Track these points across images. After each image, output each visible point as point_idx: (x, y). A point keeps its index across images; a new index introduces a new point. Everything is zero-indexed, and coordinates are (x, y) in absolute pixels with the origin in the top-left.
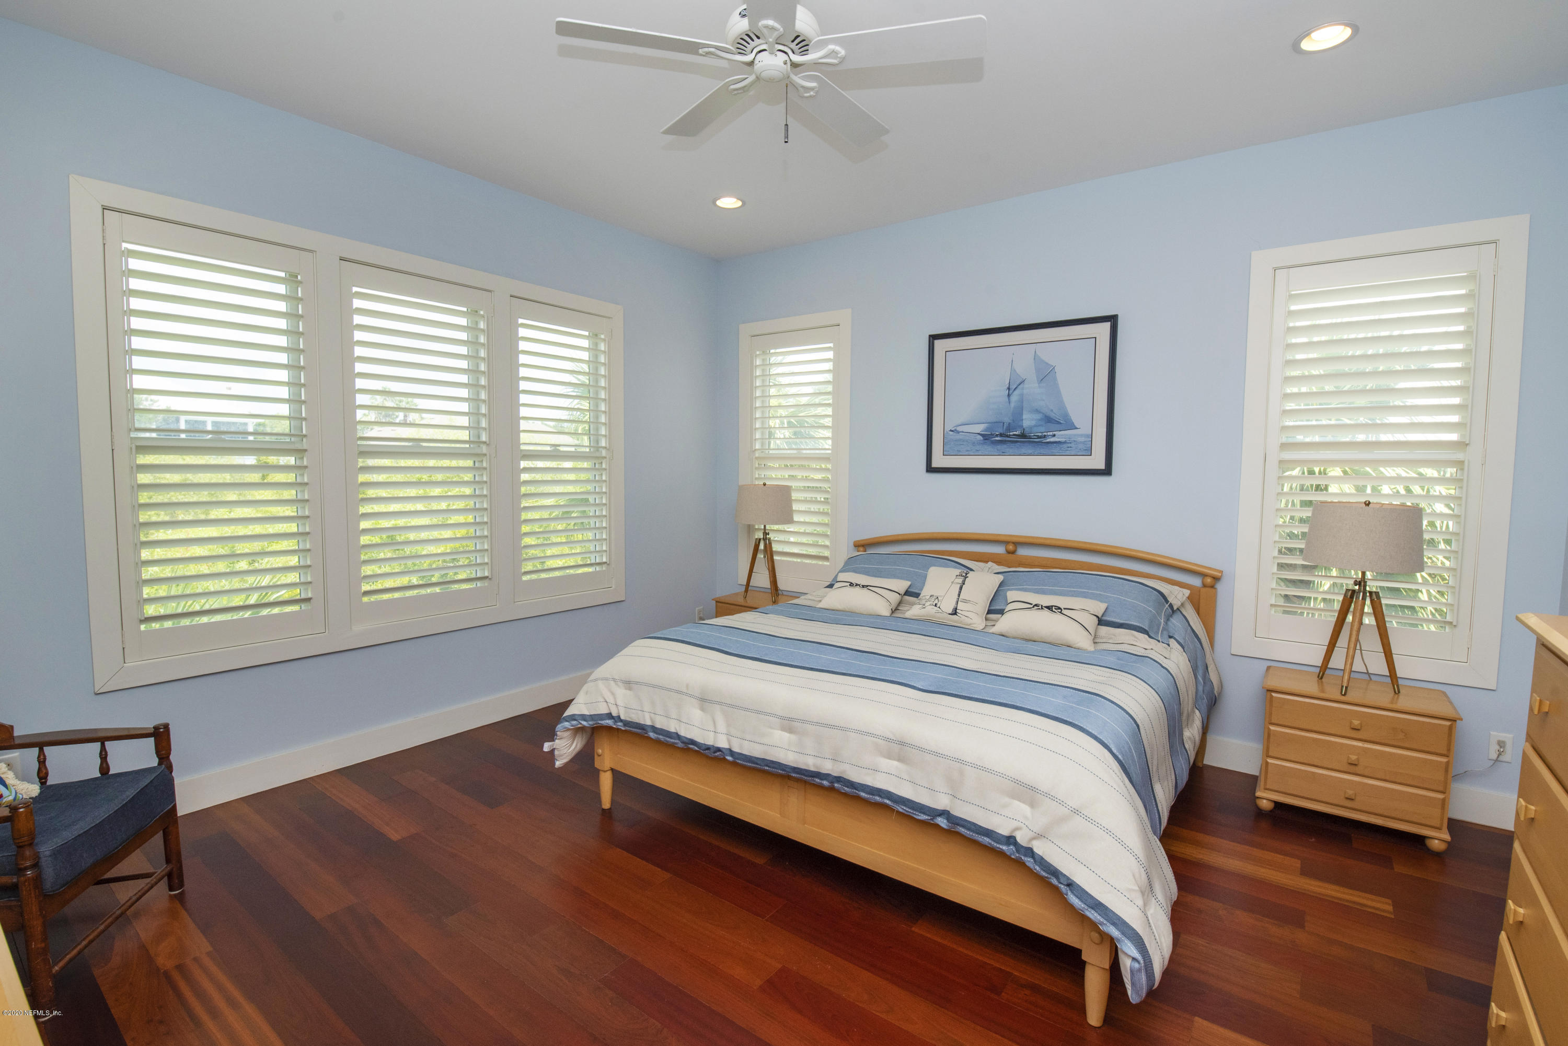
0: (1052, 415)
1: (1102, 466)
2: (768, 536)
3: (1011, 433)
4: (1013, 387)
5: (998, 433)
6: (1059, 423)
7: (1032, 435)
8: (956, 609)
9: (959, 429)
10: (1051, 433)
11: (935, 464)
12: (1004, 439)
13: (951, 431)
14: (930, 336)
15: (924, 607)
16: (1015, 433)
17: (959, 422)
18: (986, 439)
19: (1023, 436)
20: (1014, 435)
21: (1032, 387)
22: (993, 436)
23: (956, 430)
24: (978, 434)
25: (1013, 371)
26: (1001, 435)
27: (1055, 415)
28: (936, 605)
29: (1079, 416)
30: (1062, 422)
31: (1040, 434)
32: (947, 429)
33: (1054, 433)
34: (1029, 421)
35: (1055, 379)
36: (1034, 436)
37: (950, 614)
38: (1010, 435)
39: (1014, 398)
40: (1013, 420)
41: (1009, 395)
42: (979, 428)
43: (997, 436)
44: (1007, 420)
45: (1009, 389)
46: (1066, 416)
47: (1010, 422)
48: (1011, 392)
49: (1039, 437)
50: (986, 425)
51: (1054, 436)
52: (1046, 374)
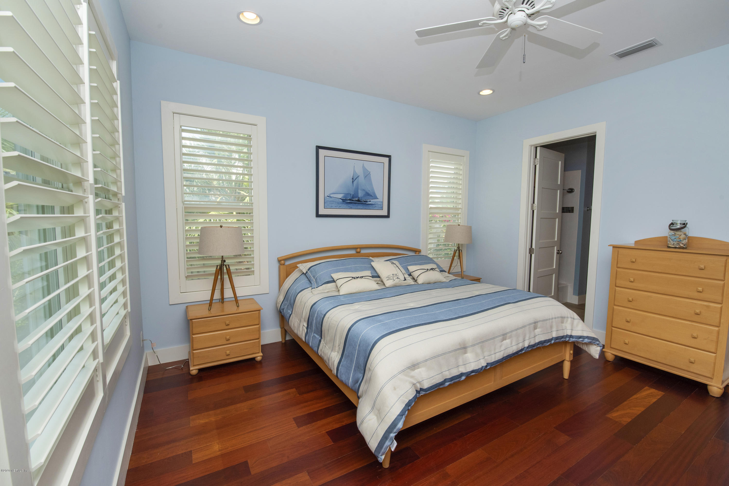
0: (369, 193)
1: (386, 214)
2: (225, 263)
3: (354, 199)
4: (354, 179)
5: (348, 199)
6: (372, 196)
7: (362, 200)
8: (405, 278)
9: (332, 196)
10: (369, 200)
11: (320, 213)
12: (351, 201)
13: (328, 196)
14: (317, 146)
15: (394, 280)
16: (355, 199)
17: (331, 192)
18: (344, 201)
19: (359, 201)
20: (355, 200)
21: (361, 179)
22: (346, 200)
23: (330, 196)
24: (340, 198)
25: (354, 171)
26: (350, 200)
27: (370, 193)
28: (398, 278)
29: (378, 194)
30: (373, 196)
31: (365, 200)
32: (326, 195)
33: (370, 200)
34: (361, 194)
35: (370, 177)
36: (363, 201)
37: (404, 281)
38: (354, 200)
39: (355, 183)
40: (355, 194)
41: (353, 182)
42: (340, 196)
43: (348, 200)
44: (352, 193)
45: (353, 179)
46: (374, 193)
47: (354, 194)
48: (354, 180)
49: (365, 201)
50: (343, 195)
51: (370, 201)
52: (367, 175)
